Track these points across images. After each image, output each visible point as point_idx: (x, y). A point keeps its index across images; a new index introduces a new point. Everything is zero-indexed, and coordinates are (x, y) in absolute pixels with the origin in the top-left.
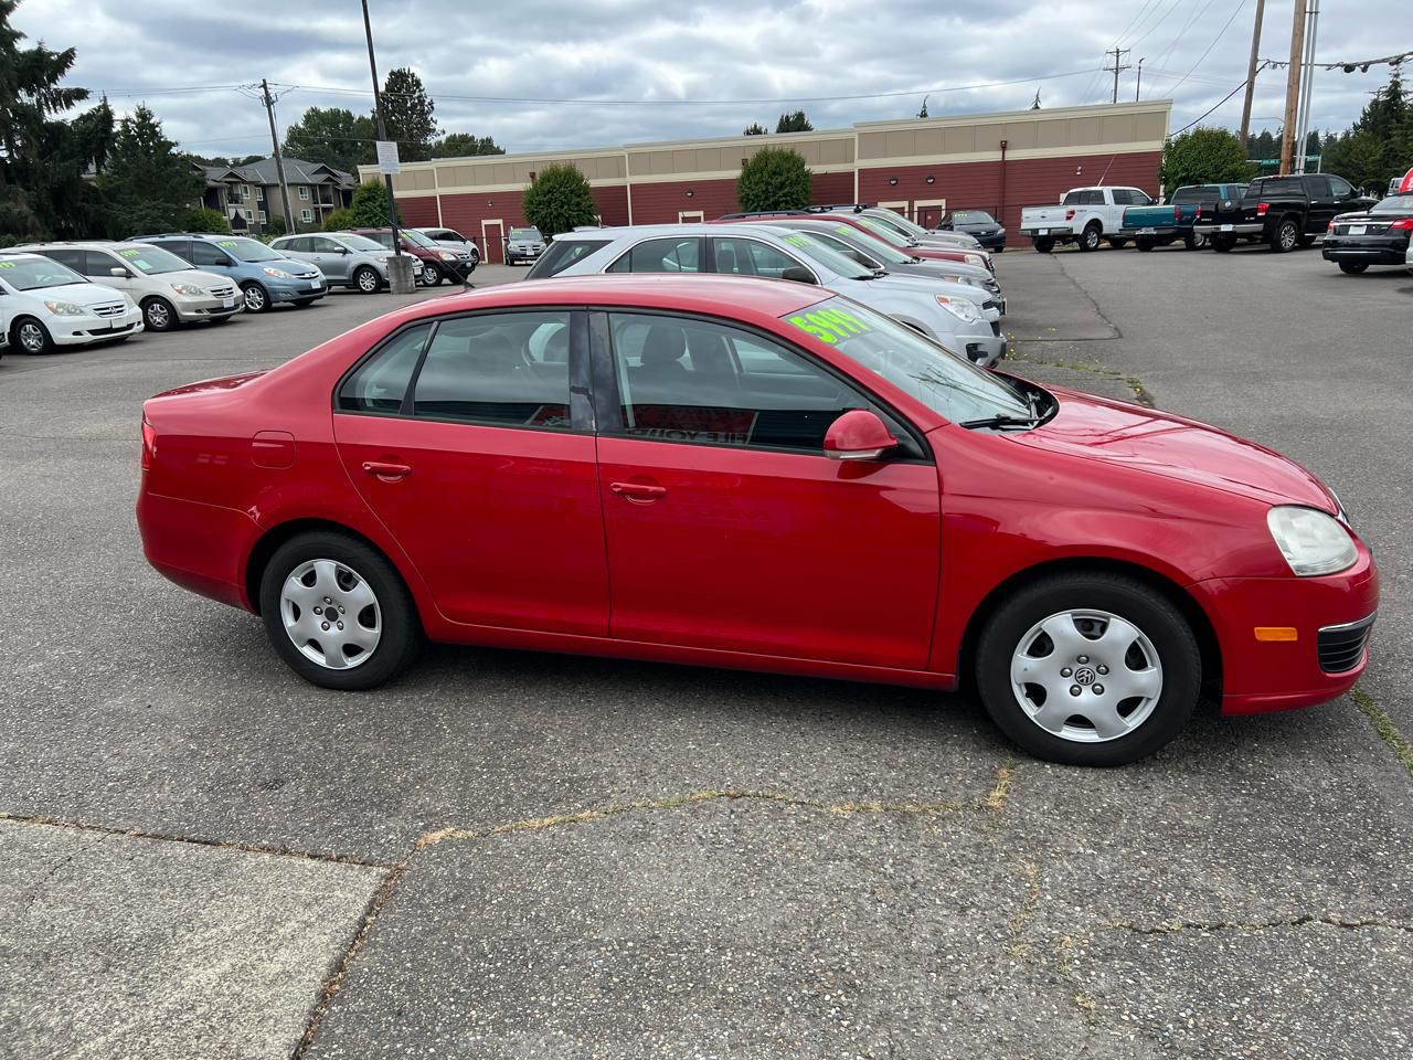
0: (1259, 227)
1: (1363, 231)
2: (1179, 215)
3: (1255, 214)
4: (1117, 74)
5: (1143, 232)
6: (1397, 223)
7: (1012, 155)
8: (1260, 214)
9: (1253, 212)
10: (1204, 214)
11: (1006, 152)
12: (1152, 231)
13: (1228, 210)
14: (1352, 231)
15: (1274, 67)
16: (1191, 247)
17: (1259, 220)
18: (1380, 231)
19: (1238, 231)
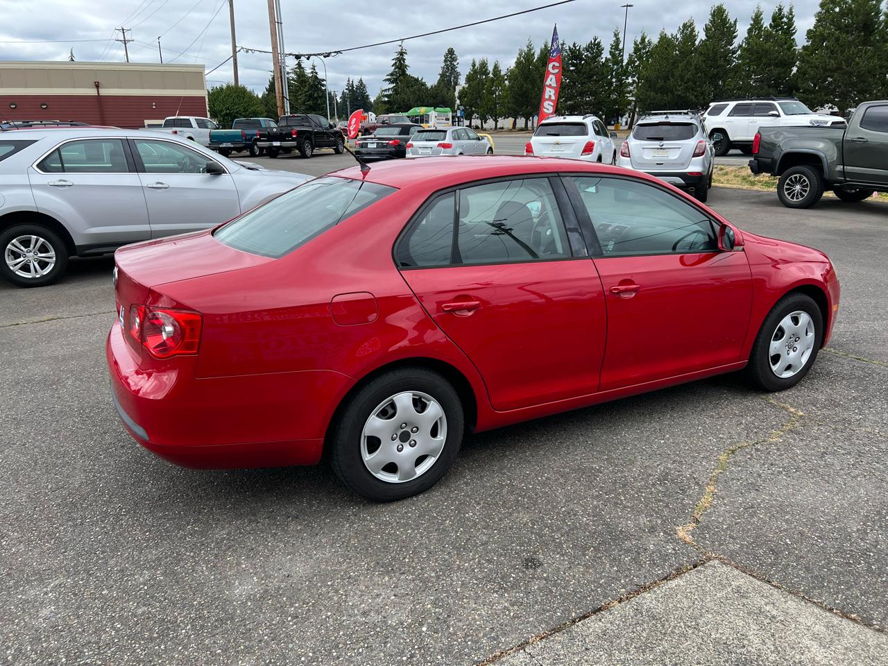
0: (294, 143)
1: (375, 146)
2: (244, 135)
3: (291, 137)
4: (125, 44)
5: (224, 145)
6: (391, 142)
7: (104, 92)
8: (294, 136)
9: (290, 135)
10: (262, 135)
11: (100, 90)
12: (230, 145)
13: (275, 133)
14: (369, 146)
15: (247, 52)
16: (253, 155)
17: (293, 140)
18: (384, 147)
19: (284, 146)
